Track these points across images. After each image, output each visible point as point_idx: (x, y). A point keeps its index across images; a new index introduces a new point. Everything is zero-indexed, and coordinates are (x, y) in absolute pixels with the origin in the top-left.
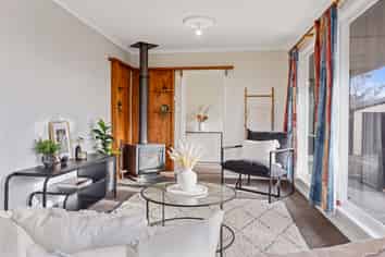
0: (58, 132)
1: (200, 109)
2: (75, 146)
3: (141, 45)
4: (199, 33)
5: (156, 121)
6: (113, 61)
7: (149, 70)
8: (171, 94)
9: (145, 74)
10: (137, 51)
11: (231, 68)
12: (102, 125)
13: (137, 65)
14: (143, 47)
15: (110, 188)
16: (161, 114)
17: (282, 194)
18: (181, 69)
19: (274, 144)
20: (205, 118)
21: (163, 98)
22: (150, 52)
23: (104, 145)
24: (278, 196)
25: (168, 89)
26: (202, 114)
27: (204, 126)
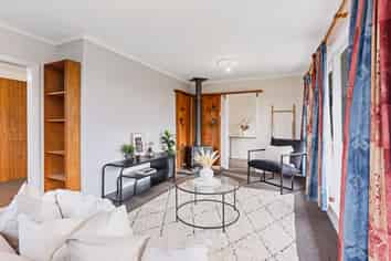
0: (136, 139)
1: (244, 120)
2: (148, 147)
3: (196, 79)
4: (229, 70)
5: (208, 130)
6: (176, 91)
7: (202, 96)
8: (218, 111)
9: (199, 98)
10: (194, 83)
11: (260, 91)
12: (167, 134)
13: (194, 93)
14: (198, 81)
15: (170, 175)
16: (211, 125)
17: (295, 188)
18: (225, 94)
19: (289, 150)
20: (247, 127)
21: (213, 114)
22: (203, 83)
23: (169, 146)
24: (291, 189)
25: (216, 108)
26: (244, 125)
27: (246, 133)
